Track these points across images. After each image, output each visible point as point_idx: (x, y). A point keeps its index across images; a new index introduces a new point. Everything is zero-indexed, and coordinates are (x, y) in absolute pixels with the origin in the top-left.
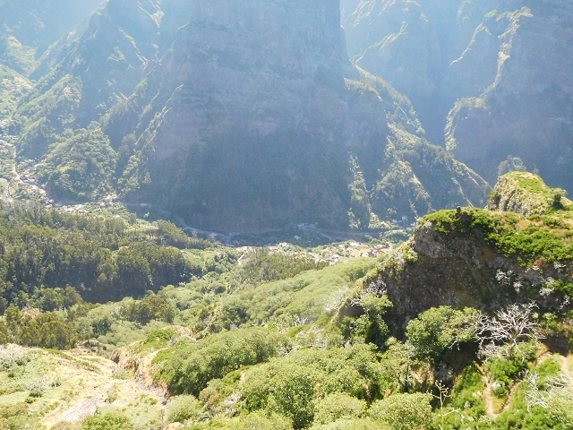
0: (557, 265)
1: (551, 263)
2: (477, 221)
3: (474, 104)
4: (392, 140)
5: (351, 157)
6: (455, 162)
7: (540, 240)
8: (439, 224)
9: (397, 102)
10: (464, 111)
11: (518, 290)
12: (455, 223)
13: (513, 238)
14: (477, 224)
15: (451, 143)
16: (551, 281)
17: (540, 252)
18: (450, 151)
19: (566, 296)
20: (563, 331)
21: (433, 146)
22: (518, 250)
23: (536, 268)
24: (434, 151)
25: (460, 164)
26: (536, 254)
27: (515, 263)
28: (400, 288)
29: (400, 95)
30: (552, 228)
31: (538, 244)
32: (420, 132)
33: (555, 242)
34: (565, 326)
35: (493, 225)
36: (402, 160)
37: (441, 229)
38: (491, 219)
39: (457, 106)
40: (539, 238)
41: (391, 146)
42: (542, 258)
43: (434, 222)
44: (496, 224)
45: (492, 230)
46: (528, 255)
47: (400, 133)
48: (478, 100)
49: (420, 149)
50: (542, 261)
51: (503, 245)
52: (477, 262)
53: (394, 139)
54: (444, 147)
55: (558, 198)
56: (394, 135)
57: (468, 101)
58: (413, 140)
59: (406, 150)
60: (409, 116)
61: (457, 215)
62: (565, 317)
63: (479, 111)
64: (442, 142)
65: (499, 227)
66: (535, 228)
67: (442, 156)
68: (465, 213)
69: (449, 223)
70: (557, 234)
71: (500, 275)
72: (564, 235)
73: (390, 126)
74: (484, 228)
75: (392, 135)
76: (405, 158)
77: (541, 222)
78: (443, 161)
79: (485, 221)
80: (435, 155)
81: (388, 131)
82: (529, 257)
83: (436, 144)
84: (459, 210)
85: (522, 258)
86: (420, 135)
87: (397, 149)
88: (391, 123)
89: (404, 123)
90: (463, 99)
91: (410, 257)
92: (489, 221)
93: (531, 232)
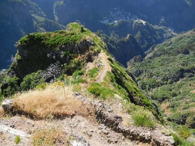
0: (63, 46)
1: (61, 46)
2: (36, 37)
3: (60, 3)
4: (35, 21)
5: (21, 29)
6: (60, 25)
7: (58, 39)
8: (23, 42)
9: (33, 5)
10: (57, 7)
11: (55, 59)
12: (28, 40)
13: (49, 41)
14: (36, 39)
15: (57, 18)
16: (62, 52)
17: (58, 43)
18: (57, 21)
19: (68, 56)
20: (70, 68)
21: (50, 20)
22: (52, 45)
23: (58, 49)
24: (51, 22)
25: (61, 25)
26: (57, 44)
27: (52, 49)
28: (20, 71)
29: (33, 3)
30: (61, 34)
31: (57, 40)
32: (45, 16)
33: (62, 38)
34: (70, 66)
35: (42, 38)
36: (41, 27)
37: (24, 44)
38: (41, 36)
39: (55, 5)
40: (57, 38)
41: (35, 23)
42: (59, 45)
43: (21, 42)
44: (44, 37)
45: (42, 40)
46: (54, 46)
47: (37, 17)
48: (61, 2)
49: (46, 22)
50: (59, 46)
51: (47, 44)
52: (41, 53)
53: (36, 20)
54: (55, 20)
55: (82, 28)
56: (35, 19)
57: (58, 2)
58: (43, 19)
59: (41, 24)
60: (39, 10)
61: (29, 37)
62: (69, 63)
63: (62, 6)
64: (54, 19)
65: (45, 38)
66: (56, 35)
67: (54, 24)
68: (31, 35)
69: (26, 41)
70: (62, 36)
71: (48, 55)
72: (64, 35)
73: (32, 15)
74: (40, 39)
75: (34, 18)
76: (42, 26)
77: (58, 33)
78: (55, 25)
79: (39, 37)
80: (52, 24)
81: (32, 17)
82: (55, 46)
83: (51, 20)
84: (29, 35)
85: (54, 47)
86: (45, 17)
87: (38, 23)
88: (32, 14)
89: (38, 13)
90: (56, 2)
91: (18, 58)
92: (41, 37)
93: (55, 37)
